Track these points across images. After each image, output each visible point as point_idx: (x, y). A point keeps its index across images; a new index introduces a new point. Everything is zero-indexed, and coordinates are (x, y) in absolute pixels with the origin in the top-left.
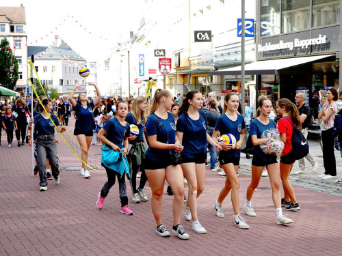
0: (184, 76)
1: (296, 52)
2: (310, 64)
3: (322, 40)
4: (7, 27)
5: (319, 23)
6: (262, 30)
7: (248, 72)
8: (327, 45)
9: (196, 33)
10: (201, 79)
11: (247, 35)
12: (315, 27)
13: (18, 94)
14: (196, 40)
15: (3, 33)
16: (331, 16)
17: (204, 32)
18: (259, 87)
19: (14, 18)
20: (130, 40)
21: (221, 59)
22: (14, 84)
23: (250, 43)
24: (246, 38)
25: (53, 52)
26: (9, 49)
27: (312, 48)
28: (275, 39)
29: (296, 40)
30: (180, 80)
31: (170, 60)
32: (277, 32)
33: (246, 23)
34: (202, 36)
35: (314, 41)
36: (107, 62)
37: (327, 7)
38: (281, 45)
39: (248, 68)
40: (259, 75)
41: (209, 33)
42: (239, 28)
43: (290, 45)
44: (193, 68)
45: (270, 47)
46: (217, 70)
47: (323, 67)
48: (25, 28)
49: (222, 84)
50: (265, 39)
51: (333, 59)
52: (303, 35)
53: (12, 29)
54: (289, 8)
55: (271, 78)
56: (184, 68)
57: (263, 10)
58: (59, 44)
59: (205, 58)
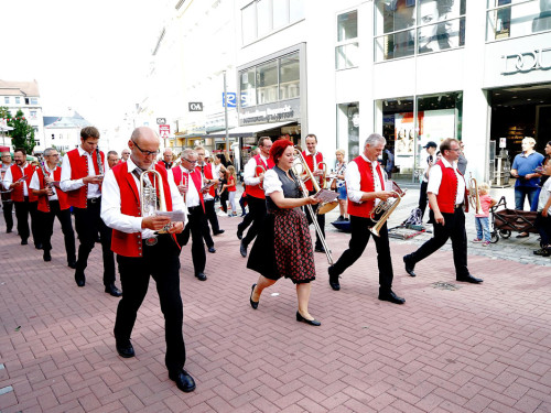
0: (182, 139)
1: (268, 119)
2: (279, 128)
3: (287, 109)
4: (22, 100)
5: (287, 96)
6: (242, 102)
7: (231, 136)
8: (291, 114)
9: (190, 104)
10: (197, 142)
11: (229, 105)
12: (284, 98)
13: (36, 159)
14: (191, 110)
15: (18, 105)
16: (295, 91)
17: (196, 104)
18: (241, 147)
19: (28, 91)
20: (136, 111)
21: (211, 125)
22: (32, 150)
23: (232, 112)
24: (229, 108)
25: (67, 121)
26: (24, 120)
27: (280, 116)
28: (252, 109)
29: (268, 110)
30: (179, 143)
31: (169, 127)
32: (254, 103)
33: (229, 96)
34: (195, 107)
35: (281, 111)
36: (117, 130)
37: (292, 84)
38: (257, 114)
39: (231, 132)
40: (241, 138)
41: (201, 104)
42: (224, 101)
43: (264, 114)
44: (190, 133)
45: (249, 115)
46: (209, 134)
47: (289, 130)
48: (39, 100)
49: (212, 146)
50: (244, 109)
51: (295, 124)
52: (273, 105)
53: (27, 101)
54: (262, 84)
55: (252, 140)
56: (182, 133)
57: (242, 86)
58: (72, 114)
59: (198, 125)
